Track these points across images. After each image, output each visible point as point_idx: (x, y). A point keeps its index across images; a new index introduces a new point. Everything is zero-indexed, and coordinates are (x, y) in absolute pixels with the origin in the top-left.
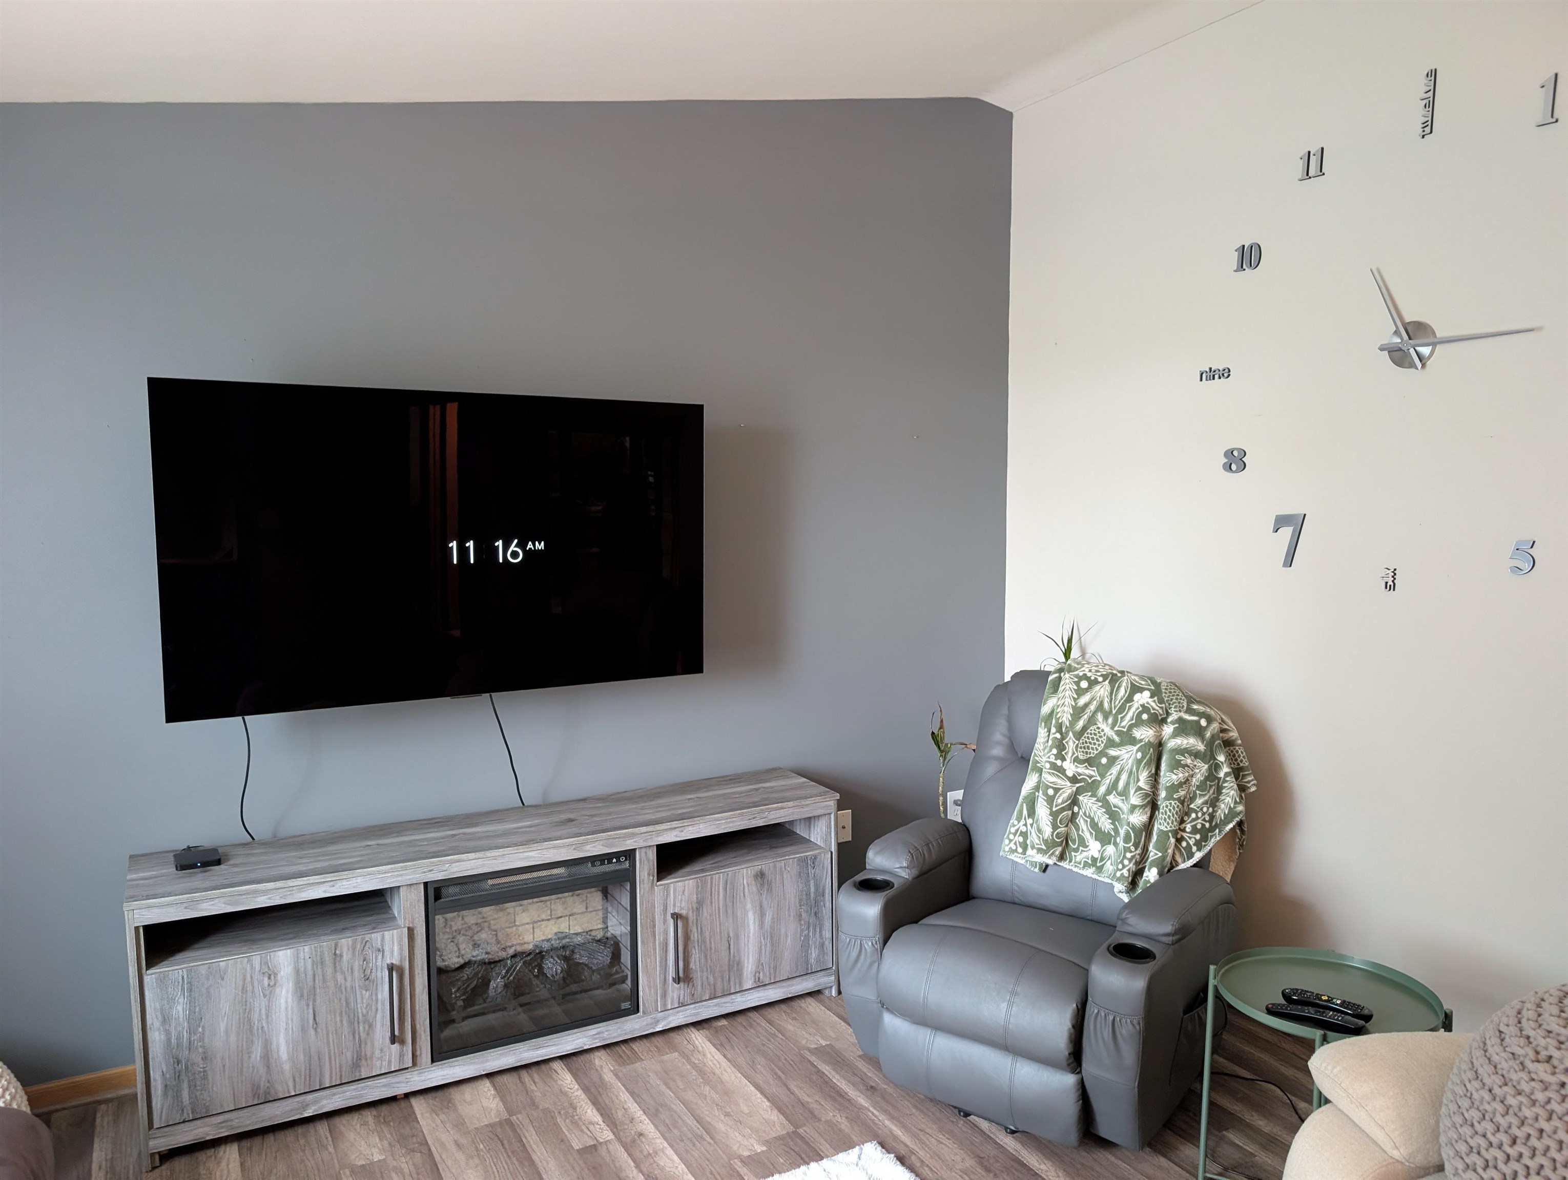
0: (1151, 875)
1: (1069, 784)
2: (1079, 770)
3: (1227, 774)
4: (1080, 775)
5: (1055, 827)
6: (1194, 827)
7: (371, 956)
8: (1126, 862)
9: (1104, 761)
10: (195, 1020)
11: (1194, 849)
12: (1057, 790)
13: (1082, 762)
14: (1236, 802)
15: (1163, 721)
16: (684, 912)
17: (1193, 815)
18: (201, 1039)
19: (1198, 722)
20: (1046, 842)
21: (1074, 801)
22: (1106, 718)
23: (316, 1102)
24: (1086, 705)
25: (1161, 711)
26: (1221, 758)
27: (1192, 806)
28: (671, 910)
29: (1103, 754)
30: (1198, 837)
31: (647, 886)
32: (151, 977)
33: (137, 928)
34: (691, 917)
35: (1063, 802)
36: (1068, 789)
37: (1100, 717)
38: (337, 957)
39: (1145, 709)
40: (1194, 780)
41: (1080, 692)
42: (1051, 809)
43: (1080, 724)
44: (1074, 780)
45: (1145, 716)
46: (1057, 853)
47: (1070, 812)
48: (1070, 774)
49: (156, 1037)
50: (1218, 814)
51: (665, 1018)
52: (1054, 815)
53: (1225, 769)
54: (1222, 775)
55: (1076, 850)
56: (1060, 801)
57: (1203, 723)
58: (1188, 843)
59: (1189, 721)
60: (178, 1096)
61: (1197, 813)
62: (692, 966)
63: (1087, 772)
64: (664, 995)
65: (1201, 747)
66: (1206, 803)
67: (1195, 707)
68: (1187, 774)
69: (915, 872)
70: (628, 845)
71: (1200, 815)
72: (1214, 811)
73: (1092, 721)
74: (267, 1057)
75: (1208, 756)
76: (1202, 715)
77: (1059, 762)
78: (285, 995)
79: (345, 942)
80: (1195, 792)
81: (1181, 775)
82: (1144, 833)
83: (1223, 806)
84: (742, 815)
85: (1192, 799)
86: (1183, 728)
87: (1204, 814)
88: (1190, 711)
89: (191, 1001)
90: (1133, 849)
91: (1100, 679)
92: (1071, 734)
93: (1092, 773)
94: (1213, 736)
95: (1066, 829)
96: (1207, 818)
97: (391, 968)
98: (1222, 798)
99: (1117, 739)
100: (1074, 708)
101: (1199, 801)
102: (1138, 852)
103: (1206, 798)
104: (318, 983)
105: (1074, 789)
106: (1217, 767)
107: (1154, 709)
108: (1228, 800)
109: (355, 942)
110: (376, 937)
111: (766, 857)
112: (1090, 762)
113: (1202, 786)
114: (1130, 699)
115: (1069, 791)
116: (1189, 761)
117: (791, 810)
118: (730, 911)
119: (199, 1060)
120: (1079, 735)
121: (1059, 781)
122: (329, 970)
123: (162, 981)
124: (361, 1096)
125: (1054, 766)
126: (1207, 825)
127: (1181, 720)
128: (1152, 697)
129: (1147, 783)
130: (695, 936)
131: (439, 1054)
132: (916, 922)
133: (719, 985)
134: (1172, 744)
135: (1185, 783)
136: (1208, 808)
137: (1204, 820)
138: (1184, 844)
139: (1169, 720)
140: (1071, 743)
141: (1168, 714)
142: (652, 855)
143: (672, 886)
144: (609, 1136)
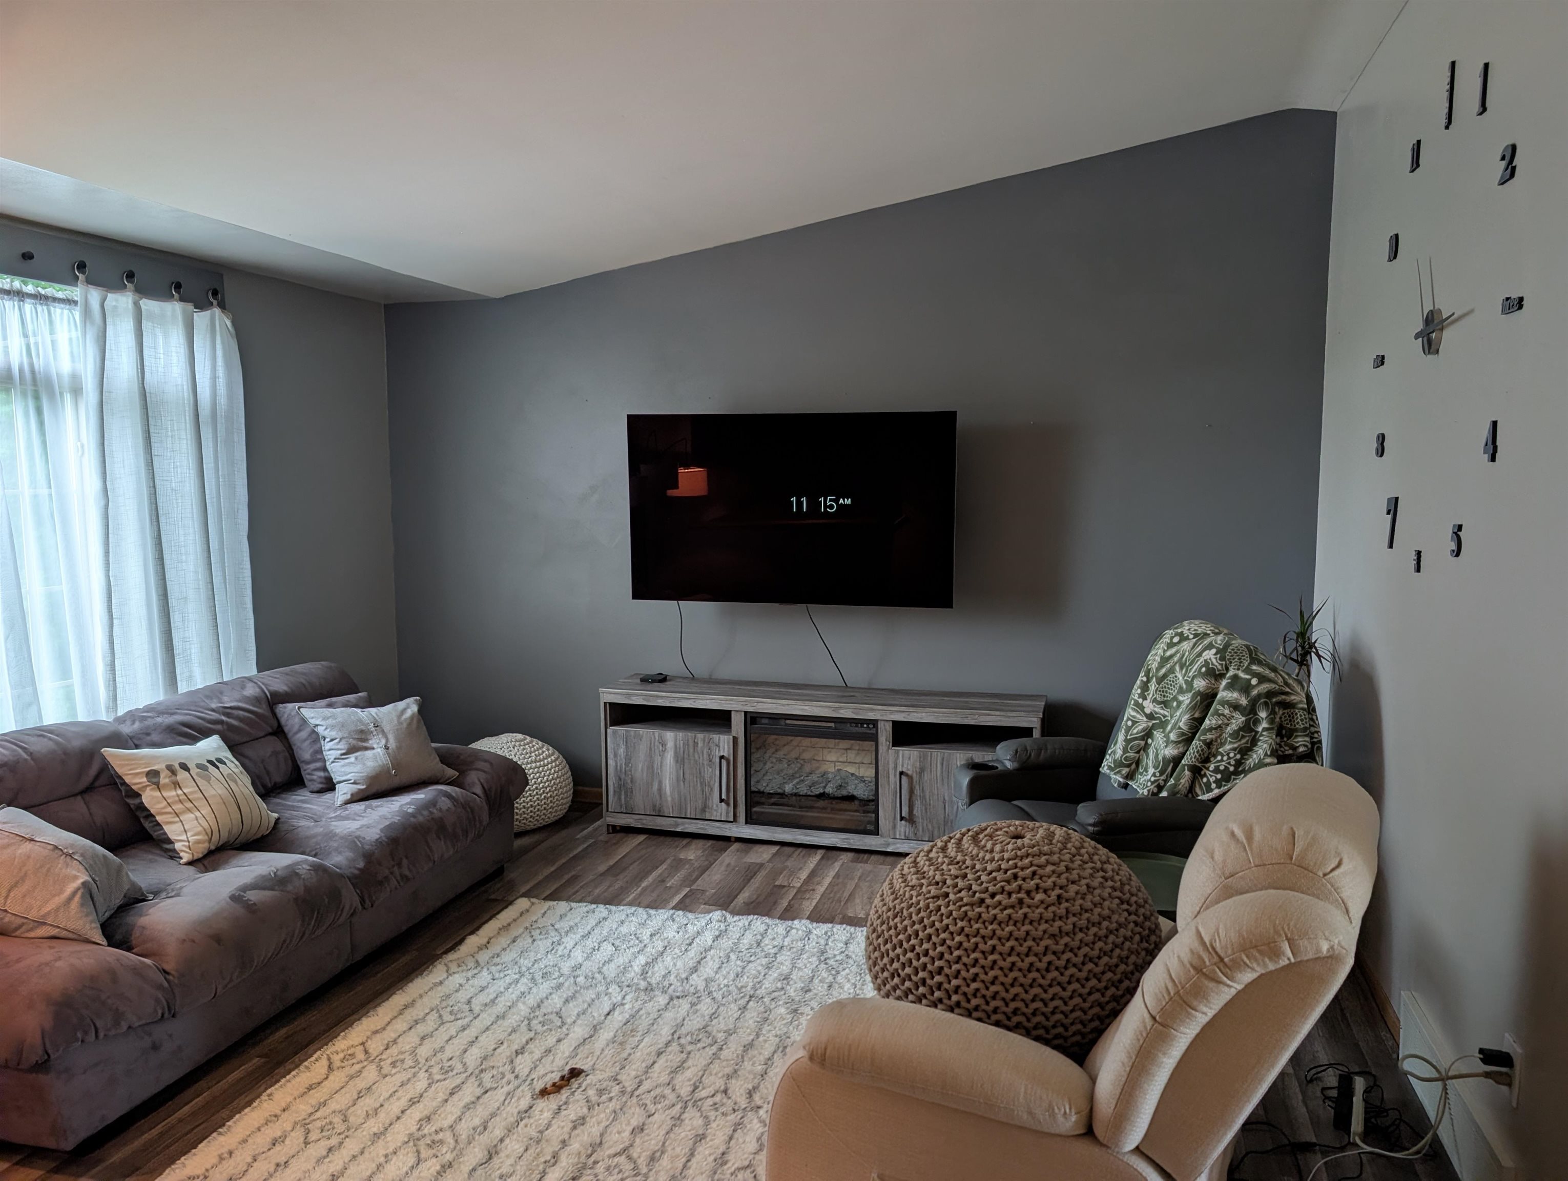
1: (1145, 719)
2: (1156, 709)
3: (1264, 729)
4: (1156, 713)
5: (1125, 751)
6: (1217, 768)
7: (714, 748)
9: (1175, 704)
10: (628, 759)
11: (1213, 786)
12: (1134, 723)
13: (1160, 703)
14: (1266, 755)
15: (1222, 676)
16: (910, 773)
17: (1219, 758)
18: (631, 771)
19: (1249, 680)
20: (1115, 761)
21: (1148, 734)
22: (1181, 669)
23: (683, 824)
24: (1171, 656)
25: (1220, 667)
26: (1263, 714)
27: (1220, 750)
28: (900, 769)
29: (1175, 699)
30: (1219, 776)
31: (885, 748)
32: (611, 730)
33: (605, 703)
34: (916, 778)
35: (1137, 733)
36: (1143, 723)
37: (1177, 668)
38: (696, 744)
39: (1206, 663)
40: (1229, 728)
41: (1171, 645)
42: (1126, 737)
43: (1163, 671)
44: (1150, 717)
45: (1204, 669)
46: (1124, 772)
47: (1143, 743)
48: (1148, 711)
49: (611, 762)
50: (1248, 762)
51: (894, 844)
52: (1127, 741)
53: (1265, 725)
54: (1260, 729)
55: (1141, 774)
56: (1135, 731)
57: (1254, 681)
58: (1208, 780)
59: (1242, 678)
60: (620, 799)
61: (1223, 756)
62: (915, 812)
63: (1162, 712)
64: (894, 827)
65: (1244, 701)
66: (1234, 749)
67: (1254, 667)
68: (1220, 722)
69: (1016, 765)
70: (871, 716)
71: (1225, 758)
72: (1242, 758)
73: (1172, 670)
74: (660, 789)
75: (1251, 711)
76: (1255, 675)
77: (1140, 701)
78: (669, 757)
79: (700, 736)
80: (1226, 739)
81: (1214, 722)
82: (1172, 764)
83: (1255, 756)
84: (956, 713)
85: (1222, 744)
86: (1235, 683)
87: (1229, 758)
88: (1247, 671)
89: (627, 747)
91: (1191, 636)
92: (1154, 679)
93: (1166, 713)
94: (1259, 696)
95: (1137, 755)
96: (1233, 762)
97: (722, 757)
98: (1256, 749)
99: (1184, 686)
100: (1162, 658)
101: (1228, 747)
102: (1162, 778)
103: (1236, 745)
104: (686, 756)
105: (1150, 724)
106: (1257, 722)
107: (1213, 664)
108: (1261, 751)
109: (705, 737)
110: (716, 737)
112: (1165, 704)
113: (1235, 735)
114: (1200, 655)
115: (1145, 725)
116: (1227, 712)
117: (999, 718)
118: (945, 780)
119: (629, 781)
120: (1160, 680)
121: (1138, 716)
122: (691, 750)
123: (615, 732)
124: (705, 829)
125: (1137, 704)
126: (1232, 769)
127: (1235, 677)
128: (1215, 654)
129: (1185, 724)
130: (917, 791)
131: (750, 820)
133: (936, 833)
134: (1222, 694)
135: (1216, 729)
136: (1235, 755)
137: (1229, 763)
138: (1205, 780)
139: (1228, 675)
140: (1153, 686)
141: (1227, 669)
142: (889, 727)
143: (901, 753)
144: (799, 885)
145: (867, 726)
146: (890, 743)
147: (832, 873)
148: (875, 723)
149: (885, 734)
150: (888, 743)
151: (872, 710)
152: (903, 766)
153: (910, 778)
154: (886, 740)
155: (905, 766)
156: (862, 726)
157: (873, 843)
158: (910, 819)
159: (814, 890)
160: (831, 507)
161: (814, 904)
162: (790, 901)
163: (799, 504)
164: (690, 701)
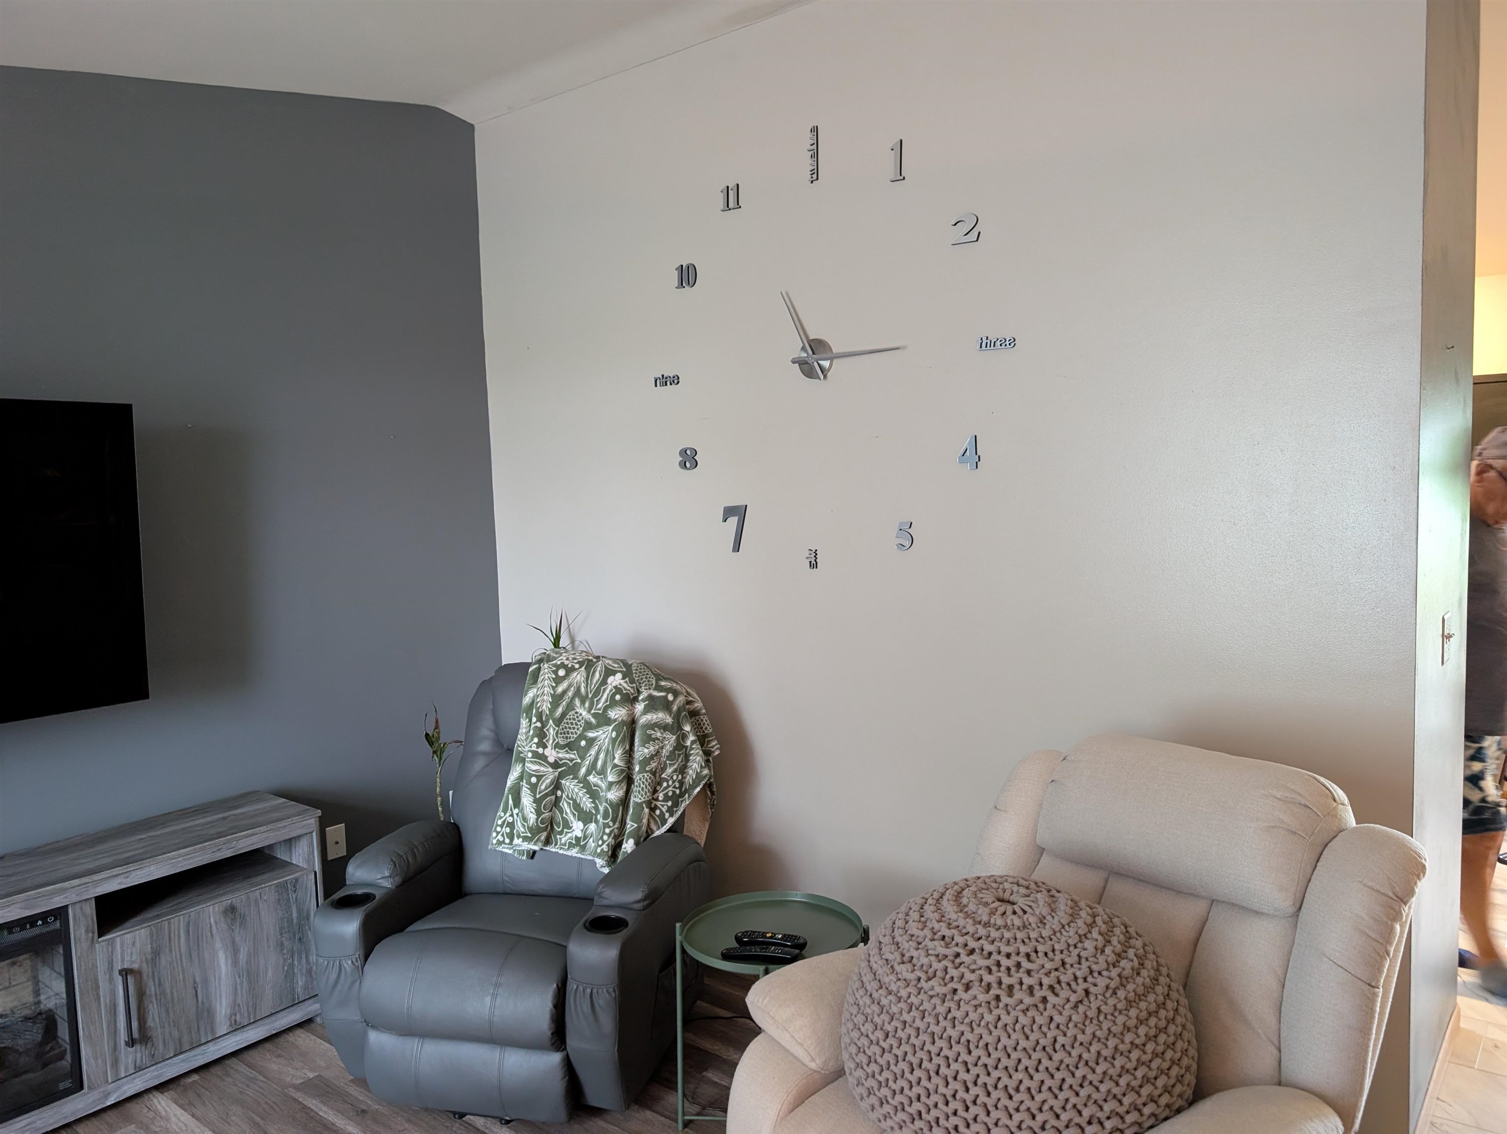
0: (629, 846)
1: (551, 770)
2: (560, 755)
3: (693, 742)
4: (561, 759)
5: (538, 813)
6: (666, 795)
8: (605, 837)
9: (583, 743)
11: (667, 815)
12: (539, 778)
13: (562, 747)
14: (702, 767)
15: (635, 700)
16: (135, 966)
17: (665, 784)
19: (666, 697)
20: (530, 829)
21: (557, 785)
22: (583, 703)
24: (565, 692)
25: (632, 691)
26: (687, 728)
27: (663, 776)
28: (118, 966)
29: (582, 737)
30: (670, 803)
31: (85, 945)
34: (146, 969)
35: (546, 788)
36: (550, 775)
37: (577, 702)
39: (618, 690)
40: (664, 751)
41: (558, 680)
42: (534, 796)
43: (560, 710)
44: (555, 765)
45: (618, 697)
46: (543, 838)
47: (553, 797)
48: (551, 760)
50: (687, 780)
51: (118, 1088)
52: (538, 802)
53: (692, 738)
54: (688, 743)
55: (561, 833)
56: (543, 787)
57: (670, 697)
58: (661, 811)
59: (658, 697)
61: (667, 781)
62: (150, 1023)
63: (567, 756)
64: (116, 1063)
65: (669, 720)
66: (675, 771)
67: (663, 683)
68: (657, 747)
69: (398, 880)
70: (57, 902)
71: (670, 783)
72: (683, 778)
73: (570, 707)
75: (676, 728)
76: (669, 690)
77: (540, 750)
80: (665, 762)
81: (652, 748)
82: (621, 808)
83: (691, 772)
84: (204, 848)
85: (663, 770)
86: (653, 704)
87: (674, 781)
88: (658, 688)
90: (611, 824)
91: (577, 666)
92: (551, 721)
93: (573, 756)
94: (679, 710)
95: (550, 813)
96: (677, 785)
98: (689, 764)
99: (593, 721)
100: (552, 696)
101: (669, 770)
102: (616, 826)
103: (676, 766)
105: (557, 774)
106: (684, 737)
107: (626, 689)
108: (695, 765)
111: (237, 890)
112: (570, 746)
113: (672, 756)
114: (604, 682)
115: (552, 777)
116: (659, 734)
117: (264, 835)
118: (195, 955)
120: (558, 722)
121: (542, 769)
125: (536, 755)
126: (678, 791)
127: (650, 697)
128: (623, 678)
129: (621, 760)
130: (151, 989)
132: (401, 930)
133: (186, 1039)
134: (643, 720)
135: (656, 755)
136: (678, 776)
137: (675, 787)
138: (658, 812)
139: (641, 698)
140: (551, 731)
141: (639, 692)
142: (90, 910)
143: (118, 940)
145: (45, 922)
146: (93, 933)
148: (61, 913)
149: (82, 922)
150: (91, 935)
151: (63, 890)
152: (123, 960)
154: (87, 932)
155: (127, 958)
156: (32, 927)
158: (144, 1037)
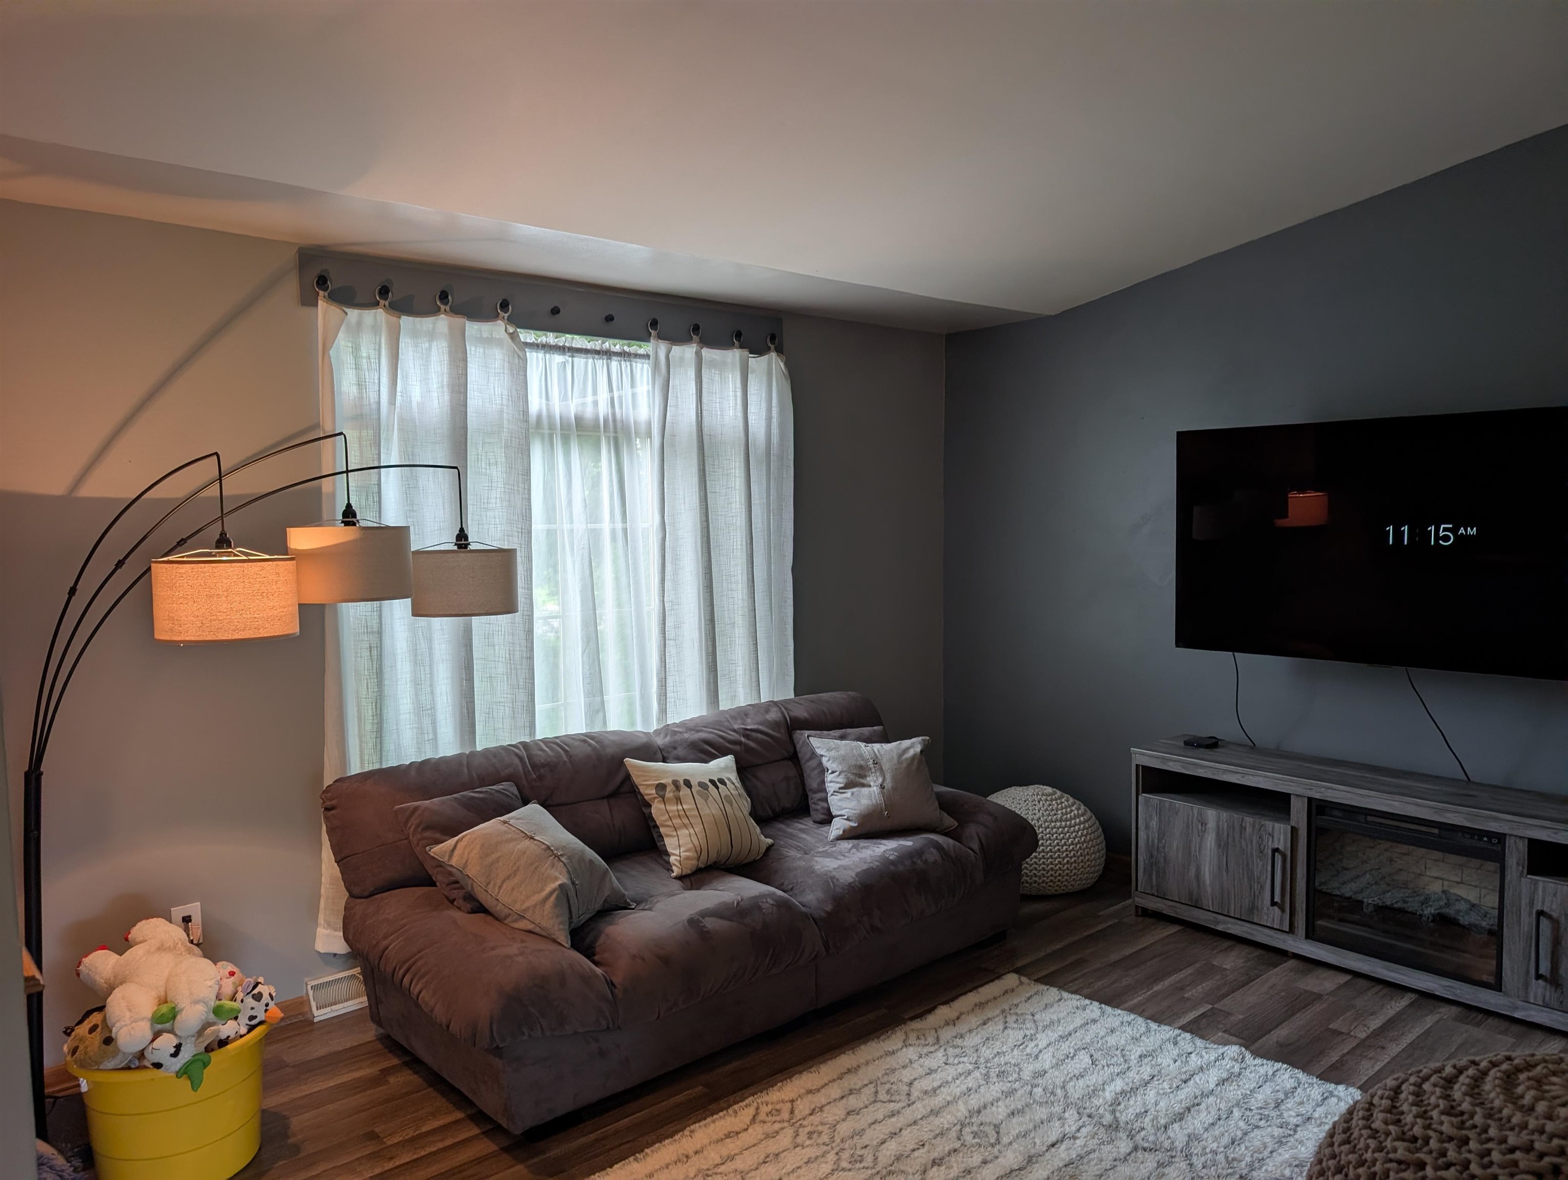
7: (1265, 837)
10: (1162, 835)
18: (1164, 847)
23: (1225, 923)
28: (1538, 907)
31: (1516, 874)
32: (1143, 797)
33: (1137, 766)
38: (1243, 828)
49: (1142, 834)
51: (1526, 1009)
60: (1150, 876)
64: (1526, 985)
74: (1198, 876)
78: (1210, 840)
79: (1249, 820)
89: (1160, 821)
97: (1275, 850)
104: (1230, 840)
109: (1254, 822)
110: (1269, 824)
119: (1162, 861)
122: (1237, 836)
123: (1147, 801)
124: (1252, 934)
131: (1311, 934)
142: (1523, 847)
143: (1541, 885)
144: (1363, 1035)
145: (1490, 841)
146: (1523, 867)
147: (1418, 1031)
148: (1501, 838)
149: (1516, 856)
150: (1521, 868)
151: (1496, 819)
152: (1543, 903)
153: (1555, 922)
154: (1518, 864)
155: (1547, 904)
156: (1480, 839)
157: (1493, 1001)
158: (1554, 980)
159: (1383, 1048)
160: (1446, 538)
161: (1377, 1068)
162: (1344, 1055)
163: (1398, 535)
164: (1238, 776)
